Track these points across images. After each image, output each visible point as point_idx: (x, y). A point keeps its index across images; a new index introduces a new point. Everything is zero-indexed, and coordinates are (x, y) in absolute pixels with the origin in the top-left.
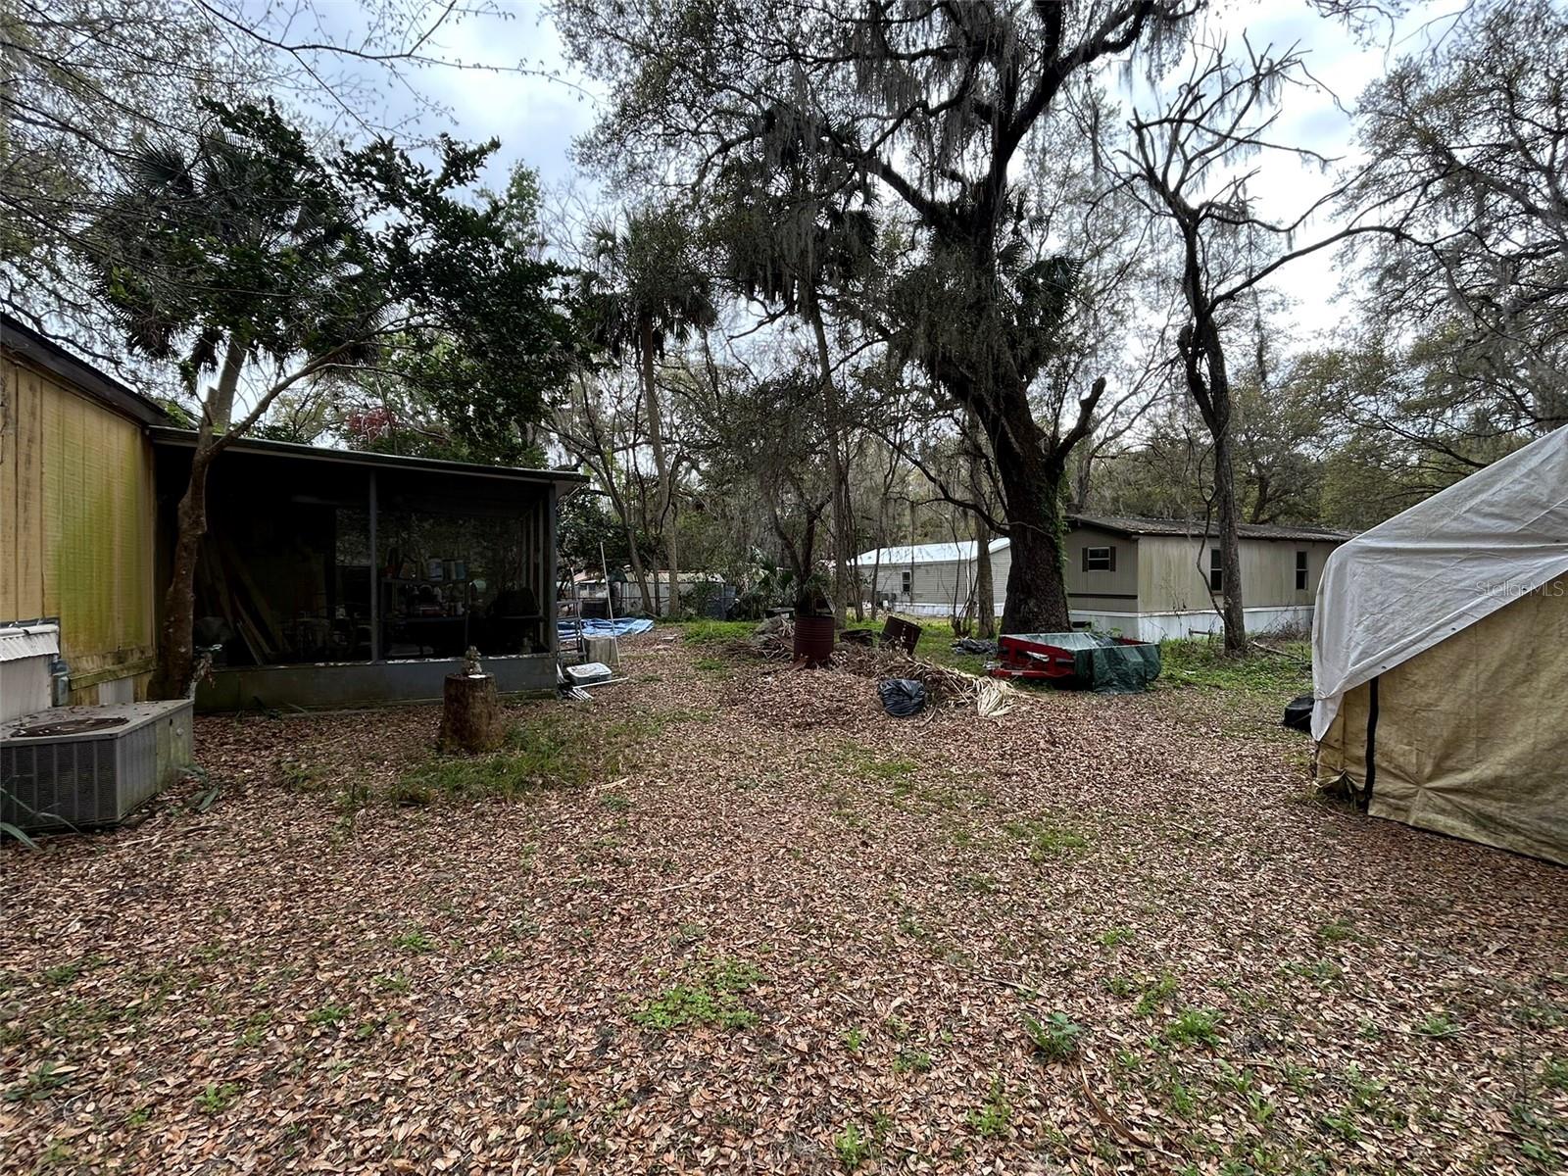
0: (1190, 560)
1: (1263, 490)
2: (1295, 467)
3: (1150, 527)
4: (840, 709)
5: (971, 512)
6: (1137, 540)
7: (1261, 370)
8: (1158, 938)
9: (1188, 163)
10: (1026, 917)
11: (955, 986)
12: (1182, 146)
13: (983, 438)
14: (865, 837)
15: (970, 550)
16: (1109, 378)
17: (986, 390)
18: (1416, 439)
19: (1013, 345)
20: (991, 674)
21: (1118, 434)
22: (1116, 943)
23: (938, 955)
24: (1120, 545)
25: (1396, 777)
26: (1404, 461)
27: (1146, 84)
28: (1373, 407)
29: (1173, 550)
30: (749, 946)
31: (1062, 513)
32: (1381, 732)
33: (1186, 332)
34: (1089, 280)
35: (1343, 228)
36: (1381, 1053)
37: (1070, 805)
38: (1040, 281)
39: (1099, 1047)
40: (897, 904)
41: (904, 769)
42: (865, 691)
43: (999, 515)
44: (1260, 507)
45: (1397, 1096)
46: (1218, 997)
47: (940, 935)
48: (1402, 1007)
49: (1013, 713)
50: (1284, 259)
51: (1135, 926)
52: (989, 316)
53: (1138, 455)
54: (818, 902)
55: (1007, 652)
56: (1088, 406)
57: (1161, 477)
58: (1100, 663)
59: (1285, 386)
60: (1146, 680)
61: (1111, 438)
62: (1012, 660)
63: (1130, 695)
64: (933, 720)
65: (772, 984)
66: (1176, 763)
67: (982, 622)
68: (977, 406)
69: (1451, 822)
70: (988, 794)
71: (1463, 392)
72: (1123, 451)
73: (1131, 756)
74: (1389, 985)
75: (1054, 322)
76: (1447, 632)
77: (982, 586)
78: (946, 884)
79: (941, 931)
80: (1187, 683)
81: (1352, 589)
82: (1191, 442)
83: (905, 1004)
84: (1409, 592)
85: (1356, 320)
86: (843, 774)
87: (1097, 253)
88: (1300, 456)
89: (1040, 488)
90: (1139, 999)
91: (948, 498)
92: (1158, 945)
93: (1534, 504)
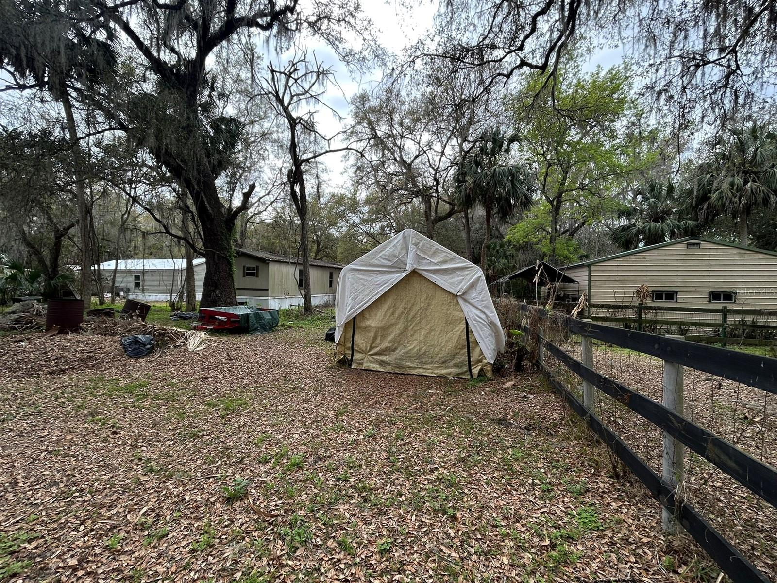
0: (291, 273)
1: (318, 247)
2: (329, 237)
3: (274, 258)
4: (90, 357)
5: (182, 242)
6: (268, 263)
7: (318, 196)
8: (280, 433)
9: (292, 97)
10: (219, 443)
11: (181, 488)
12: (290, 88)
13: (190, 202)
14: (115, 429)
15: (182, 264)
16: (257, 184)
17: (193, 177)
18: (366, 232)
19: (208, 156)
20: (195, 329)
21: (260, 213)
22: (263, 441)
23: (169, 477)
24: (261, 265)
25: (360, 352)
26: (362, 240)
27: (274, 52)
28: (354, 218)
29: (284, 268)
30: (17, 522)
31: (233, 247)
32: (356, 337)
33: (290, 171)
34: (248, 135)
35: (345, 147)
36: (355, 448)
37: (239, 387)
38: (224, 127)
39: (257, 487)
40: (140, 459)
41: (141, 386)
42: (110, 345)
43: (200, 245)
44: (317, 254)
45: (359, 459)
46: (303, 448)
47: (170, 467)
48: (361, 430)
49: (208, 348)
50: (327, 152)
51: (270, 432)
52: (195, 137)
53: (269, 224)
54: (78, 476)
55: (204, 317)
56: (247, 196)
57: (279, 235)
58: (252, 320)
59: (326, 204)
60: (273, 327)
61: (257, 214)
62: (207, 321)
63: (266, 334)
64: (160, 356)
65: (43, 537)
66: (286, 361)
67: (188, 302)
68: (187, 184)
69: (374, 365)
70: (195, 390)
71: (378, 218)
72: (262, 221)
73: (267, 361)
74: (357, 424)
75: (230, 150)
76: (374, 299)
77: (189, 283)
78: (172, 440)
79: (171, 464)
80: (290, 327)
81: (348, 284)
82: (292, 222)
83: (149, 509)
84: (364, 285)
85: (349, 183)
86: (95, 396)
87: (252, 123)
88: (330, 234)
89: (222, 232)
90: (273, 460)
91: (168, 232)
92: (280, 437)
93: (395, 256)
